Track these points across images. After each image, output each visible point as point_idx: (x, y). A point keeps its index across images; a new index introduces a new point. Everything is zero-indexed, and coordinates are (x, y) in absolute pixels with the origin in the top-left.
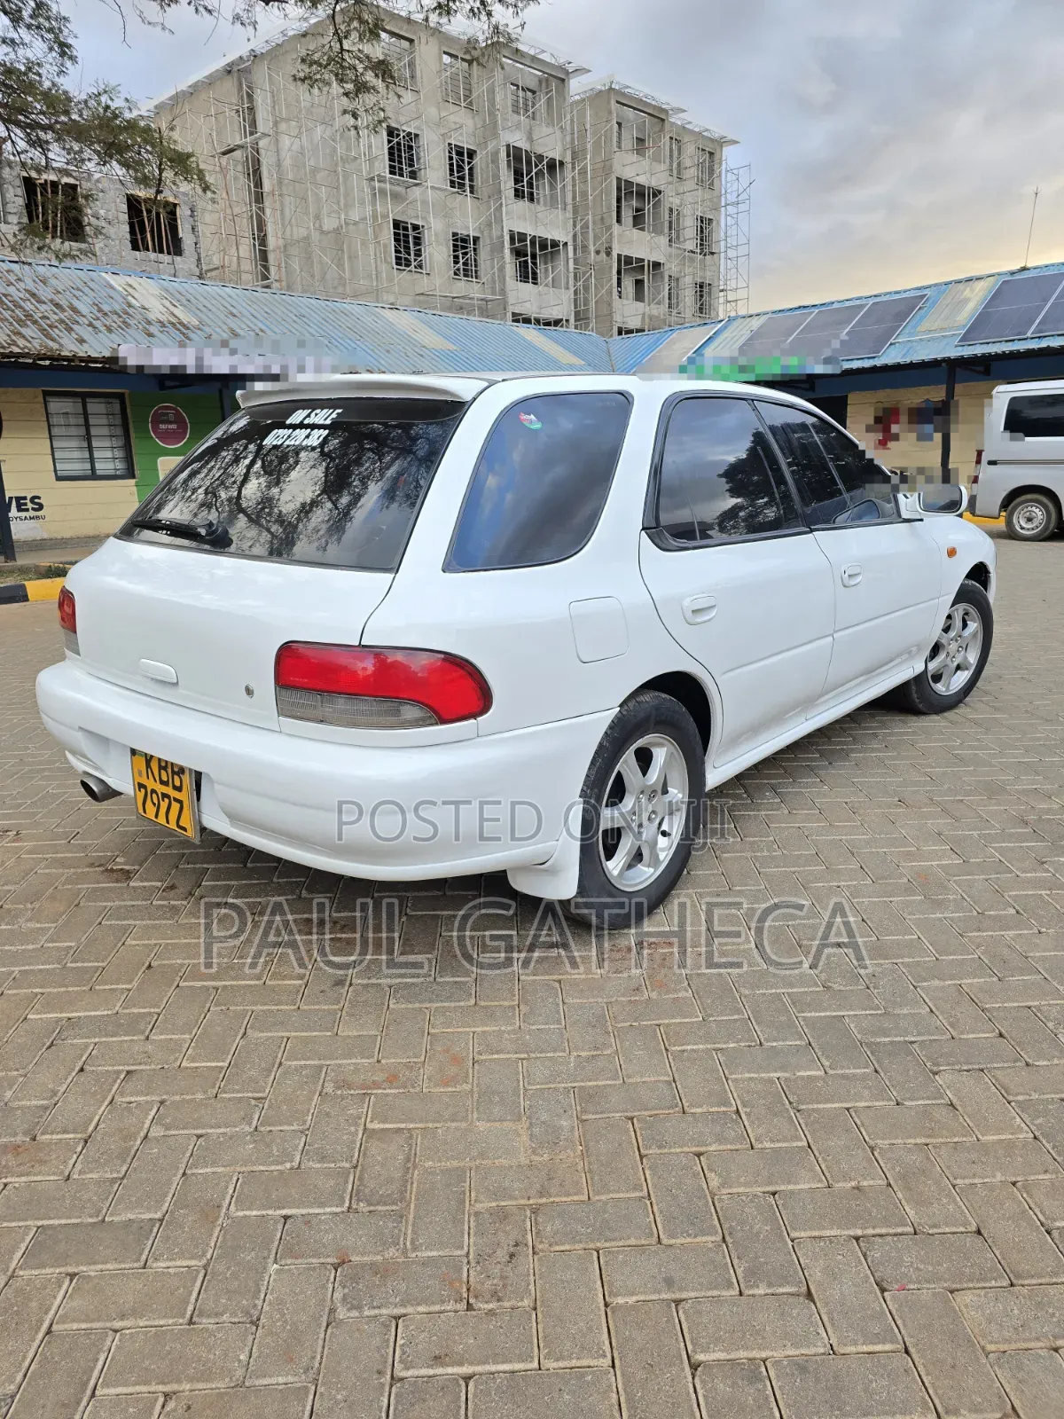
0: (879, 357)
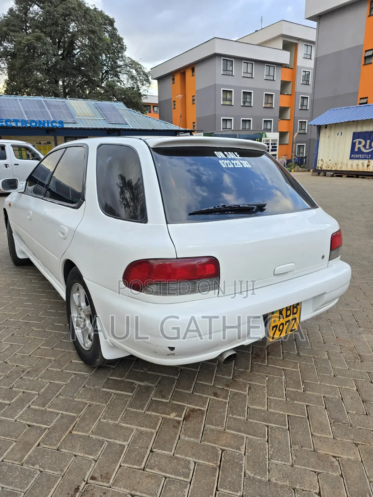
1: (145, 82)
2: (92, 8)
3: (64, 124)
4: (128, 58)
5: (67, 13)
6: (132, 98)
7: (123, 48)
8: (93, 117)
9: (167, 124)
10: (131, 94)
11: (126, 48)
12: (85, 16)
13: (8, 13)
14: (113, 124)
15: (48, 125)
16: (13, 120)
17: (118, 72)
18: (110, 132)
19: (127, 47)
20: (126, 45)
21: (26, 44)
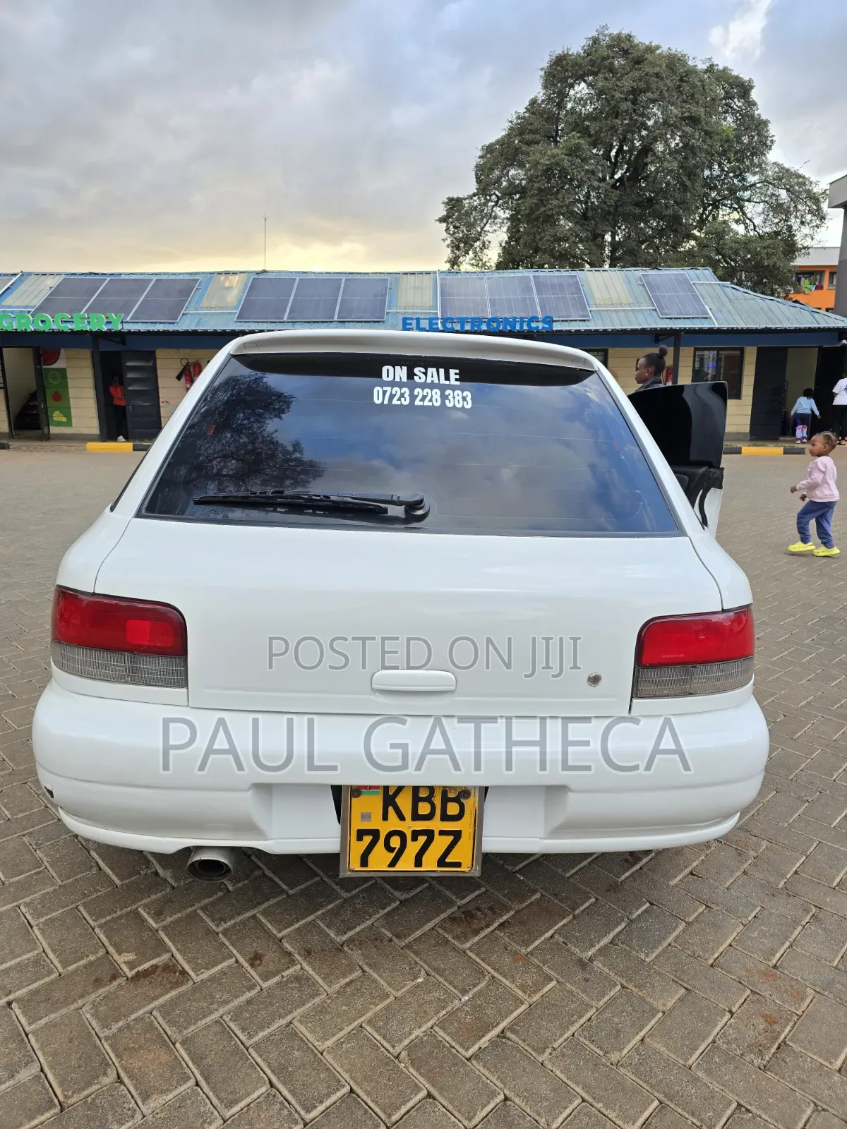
0: (177, 323)
1: (809, 217)
2: (702, 66)
3: (554, 324)
4: (775, 163)
5: (642, 85)
6: (764, 256)
7: (764, 144)
8: (630, 305)
9: (816, 315)
10: (764, 248)
11: (772, 141)
12: (679, 87)
13: (526, 108)
14: (671, 318)
15: (521, 326)
16: (457, 318)
17: (743, 200)
18: (660, 338)
19: (774, 138)
20: (773, 136)
21: (548, 165)
